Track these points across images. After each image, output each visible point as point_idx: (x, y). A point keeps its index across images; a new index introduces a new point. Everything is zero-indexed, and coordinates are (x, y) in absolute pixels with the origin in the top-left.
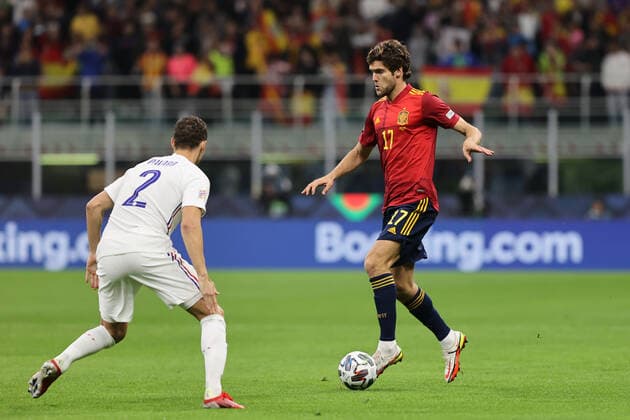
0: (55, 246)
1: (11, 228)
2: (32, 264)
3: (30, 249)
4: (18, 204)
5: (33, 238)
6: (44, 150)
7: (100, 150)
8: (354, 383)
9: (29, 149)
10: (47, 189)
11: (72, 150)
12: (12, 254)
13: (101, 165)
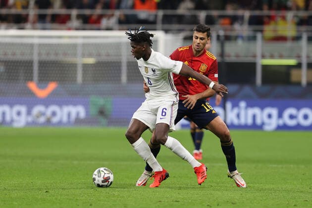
0: (270, 116)
1: (243, 104)
2: (256, 127)
3: (254, 117)
4: (247, 89)
5: (256, 111)
6: (263, 57)
7: (299, 57)
8: (103, 184)
9: (255, 56)
10: (265, 80)
11: (281, 57)
12: (243, 121)
13: (299, 66)
